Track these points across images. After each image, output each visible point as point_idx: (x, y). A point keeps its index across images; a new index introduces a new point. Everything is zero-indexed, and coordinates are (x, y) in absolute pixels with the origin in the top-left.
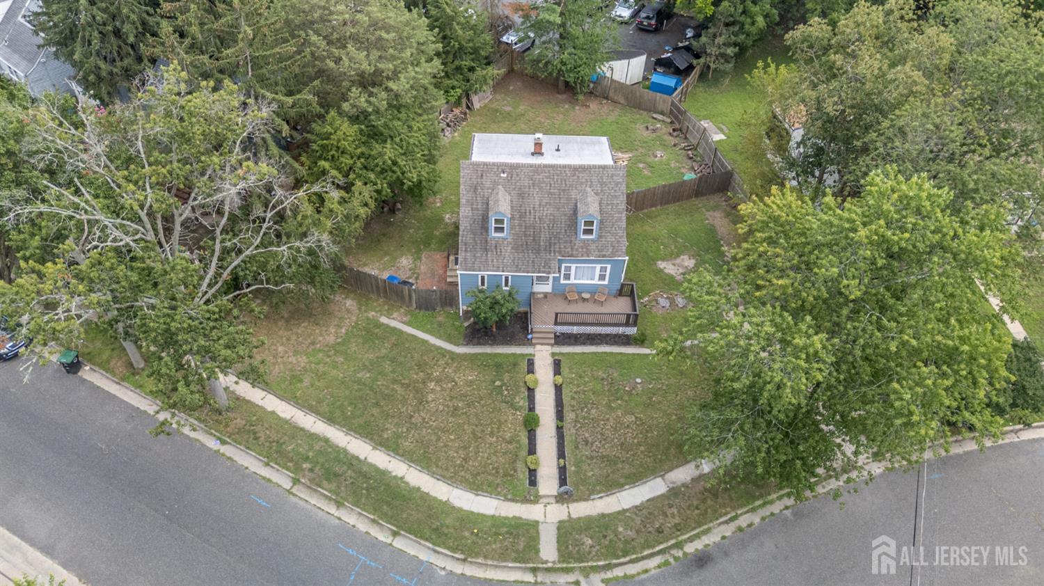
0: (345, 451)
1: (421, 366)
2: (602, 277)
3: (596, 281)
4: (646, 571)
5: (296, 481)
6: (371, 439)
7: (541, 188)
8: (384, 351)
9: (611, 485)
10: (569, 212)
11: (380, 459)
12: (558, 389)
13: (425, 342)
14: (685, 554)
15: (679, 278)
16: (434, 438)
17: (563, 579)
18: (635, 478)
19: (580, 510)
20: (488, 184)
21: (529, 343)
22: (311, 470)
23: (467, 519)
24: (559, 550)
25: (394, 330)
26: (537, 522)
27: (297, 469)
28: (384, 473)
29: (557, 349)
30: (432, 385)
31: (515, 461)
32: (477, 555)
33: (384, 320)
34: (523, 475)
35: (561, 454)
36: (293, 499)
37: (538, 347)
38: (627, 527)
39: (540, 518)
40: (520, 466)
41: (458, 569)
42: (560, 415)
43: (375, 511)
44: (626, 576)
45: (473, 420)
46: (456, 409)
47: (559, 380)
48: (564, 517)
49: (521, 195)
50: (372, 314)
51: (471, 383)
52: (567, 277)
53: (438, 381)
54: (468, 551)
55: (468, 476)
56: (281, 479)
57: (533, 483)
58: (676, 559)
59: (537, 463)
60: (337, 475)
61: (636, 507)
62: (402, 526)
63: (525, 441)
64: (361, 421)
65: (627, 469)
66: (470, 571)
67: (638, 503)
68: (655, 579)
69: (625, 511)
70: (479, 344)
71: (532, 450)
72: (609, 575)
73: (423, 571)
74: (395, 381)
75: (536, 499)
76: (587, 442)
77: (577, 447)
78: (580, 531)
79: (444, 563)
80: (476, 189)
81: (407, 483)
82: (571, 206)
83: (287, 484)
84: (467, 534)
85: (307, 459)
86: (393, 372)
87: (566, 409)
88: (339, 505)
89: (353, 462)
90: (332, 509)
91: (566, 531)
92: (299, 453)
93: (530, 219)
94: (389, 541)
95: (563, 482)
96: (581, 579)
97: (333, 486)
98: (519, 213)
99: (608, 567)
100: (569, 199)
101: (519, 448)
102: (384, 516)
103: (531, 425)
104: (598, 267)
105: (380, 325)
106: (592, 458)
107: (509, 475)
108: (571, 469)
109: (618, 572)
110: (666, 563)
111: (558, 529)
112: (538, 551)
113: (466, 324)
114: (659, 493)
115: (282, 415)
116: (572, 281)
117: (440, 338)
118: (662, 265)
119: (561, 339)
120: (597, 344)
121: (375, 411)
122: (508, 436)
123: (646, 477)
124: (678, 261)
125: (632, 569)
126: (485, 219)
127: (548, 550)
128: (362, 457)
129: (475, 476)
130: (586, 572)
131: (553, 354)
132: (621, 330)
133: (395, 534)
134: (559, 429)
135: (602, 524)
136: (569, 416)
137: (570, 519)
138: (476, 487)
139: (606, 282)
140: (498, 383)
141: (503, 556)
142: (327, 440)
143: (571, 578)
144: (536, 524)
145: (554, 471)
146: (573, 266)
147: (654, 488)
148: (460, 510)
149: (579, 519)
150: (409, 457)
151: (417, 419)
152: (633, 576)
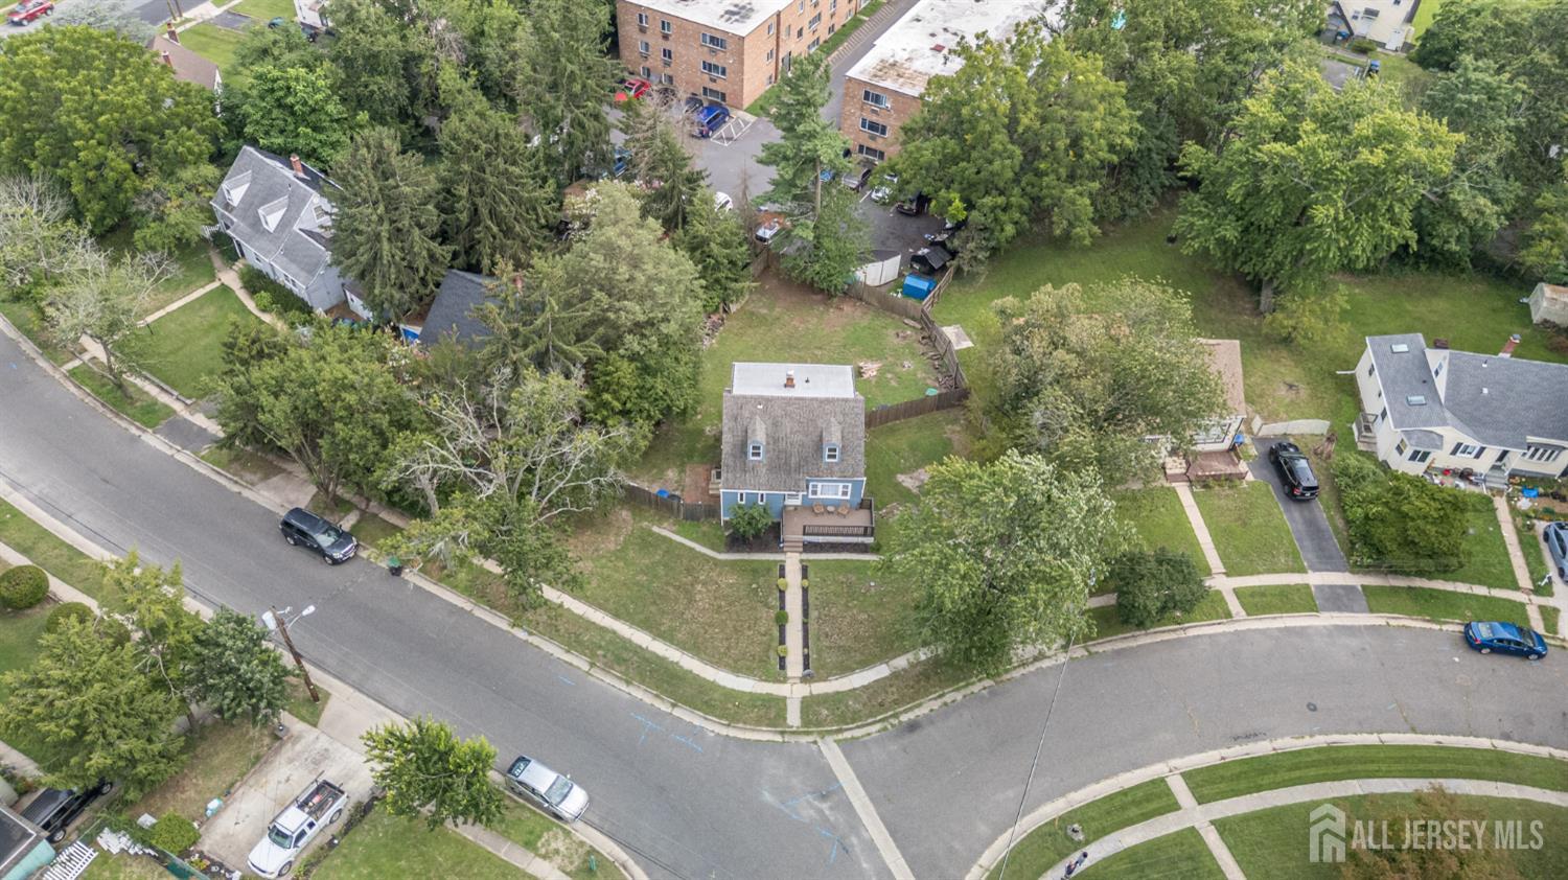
0: (630, 641)
1: (689, 571)
2: (845, 493)
3: (840, 497)
4: (869, 734)
5: (592, 665)
6: (651, 632)
7: (792, 418)
8: (658, 557)
9: (845, 670)
10: (817, 439)
11: (659, 648)
12: (805, 591)
13: (692, 549)
14: (900, 722)
15: (915, 491)
16: (702, 631)
17: (804, 739)
18: (865, 664)
19: (820, 688)
20: (747, 414)
21: (781, 551)
22: (605, 656)
23: (730, 695)
24: (802, 718)
25: (665, 539)
26: (785, 698)
27: (593, 655)
28: (663, 659)
29: (805, 556)
30: (699, 587)
31: (768, 651)
32: (738, 721)
33: (655, 529)
34: (775, 661)
35: (806, 645)
36: (592, 679)
37: (789, 554)
38: (856, 700)
39: (788, 695)
40: (772, 654)
41: (724, 731)
42: (806, 613)
43: (657, 688)
44: (853, 738)
45: (734, 617)
46: (720, 607)
47: (806, 583)
48: (807, 694)
49: (775, 424)
50: (645, 524)
51: (731, 586)
52: (815, 493)
53: (704, 584)
54: (732, 719)
55: (731, 662)
56: (581, 663)
57: (783, 667)
58: (893, 726)
59: (786, 651)
60: (625, 660)
61: (864, 687)
62: (679, 700)
63: (776, 633)
64: (642, 617)
65: (858, 657)
66: (732, 733)
67: (866, 683)
68: (876, 741)
69: (855, 689)
70: (738, 551)
71: (782, 641)
72: (840, 737)
73: (697, 733)
74: (667, 584)
75: (785, 680)
76: (827, 636)
77: (819, 639)
78: (818, 704)
79: (714, 727)
80: (736, 419)
81: (681, 667)
82: (817, 433)
83: (586, 667)
84: (730, 706)
85: (600, 647)
86: (666, 575)
87: (811, 607)
88: (628, 683)
89: (638, 650)
90: (623, 687)
91: (808, 704)
92: (593, 643)
93: (782, 445)
94: (669, 710)
95: (806, 666)
96: (819, 740)
97: (623, 668)
98: (773, 439)
99: (840, 731)
100: (816, 427)
101: (772, 640)
102: (665, 692)
103: (781, 621)
104: (841, 485)
105: (651, 534)
106: (830, 648)
107: (764, 661)
108: (813, 656)
109: (848, 735)
110: (885, 729)
111: (802, 702)
112: (785, 719)
113: (727, 534)
114: (883, 676)
115: (576, 611)
116: (819, 496)
117: (704, 545)
118: (900, 478)
119: (809, 547)
120: (839, 552)
121: (653, 609)
122: (763, 630)
123: (873, 663)
124: (915, 474)
125: (858, 733)
126: (744, 444)
127: (794, 718)
128: (644, 646)
129: (736, 661)
130: (822, 735)
131: (802, 561)
132: (860, 540)
133: (674, 706)
134: (805, 625)
135: (836, 699)
136: (813, 614)
137: (812, 696)
138: (736, 670)
139: (848, 497)
140: (754, 586)
141: (758, 722)
142: (614, 632)
143: (810, 739)
144: (784, 699)
145: (800, 659)
146: (820, 485)
147: (880, 672)
148: (724, 688)
149: (819, 695)
150: (682, 646)
151: (688, 616)
152: (858, 738)
